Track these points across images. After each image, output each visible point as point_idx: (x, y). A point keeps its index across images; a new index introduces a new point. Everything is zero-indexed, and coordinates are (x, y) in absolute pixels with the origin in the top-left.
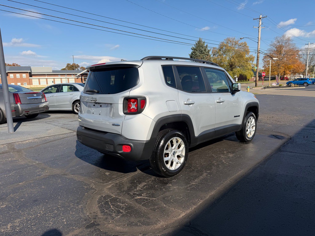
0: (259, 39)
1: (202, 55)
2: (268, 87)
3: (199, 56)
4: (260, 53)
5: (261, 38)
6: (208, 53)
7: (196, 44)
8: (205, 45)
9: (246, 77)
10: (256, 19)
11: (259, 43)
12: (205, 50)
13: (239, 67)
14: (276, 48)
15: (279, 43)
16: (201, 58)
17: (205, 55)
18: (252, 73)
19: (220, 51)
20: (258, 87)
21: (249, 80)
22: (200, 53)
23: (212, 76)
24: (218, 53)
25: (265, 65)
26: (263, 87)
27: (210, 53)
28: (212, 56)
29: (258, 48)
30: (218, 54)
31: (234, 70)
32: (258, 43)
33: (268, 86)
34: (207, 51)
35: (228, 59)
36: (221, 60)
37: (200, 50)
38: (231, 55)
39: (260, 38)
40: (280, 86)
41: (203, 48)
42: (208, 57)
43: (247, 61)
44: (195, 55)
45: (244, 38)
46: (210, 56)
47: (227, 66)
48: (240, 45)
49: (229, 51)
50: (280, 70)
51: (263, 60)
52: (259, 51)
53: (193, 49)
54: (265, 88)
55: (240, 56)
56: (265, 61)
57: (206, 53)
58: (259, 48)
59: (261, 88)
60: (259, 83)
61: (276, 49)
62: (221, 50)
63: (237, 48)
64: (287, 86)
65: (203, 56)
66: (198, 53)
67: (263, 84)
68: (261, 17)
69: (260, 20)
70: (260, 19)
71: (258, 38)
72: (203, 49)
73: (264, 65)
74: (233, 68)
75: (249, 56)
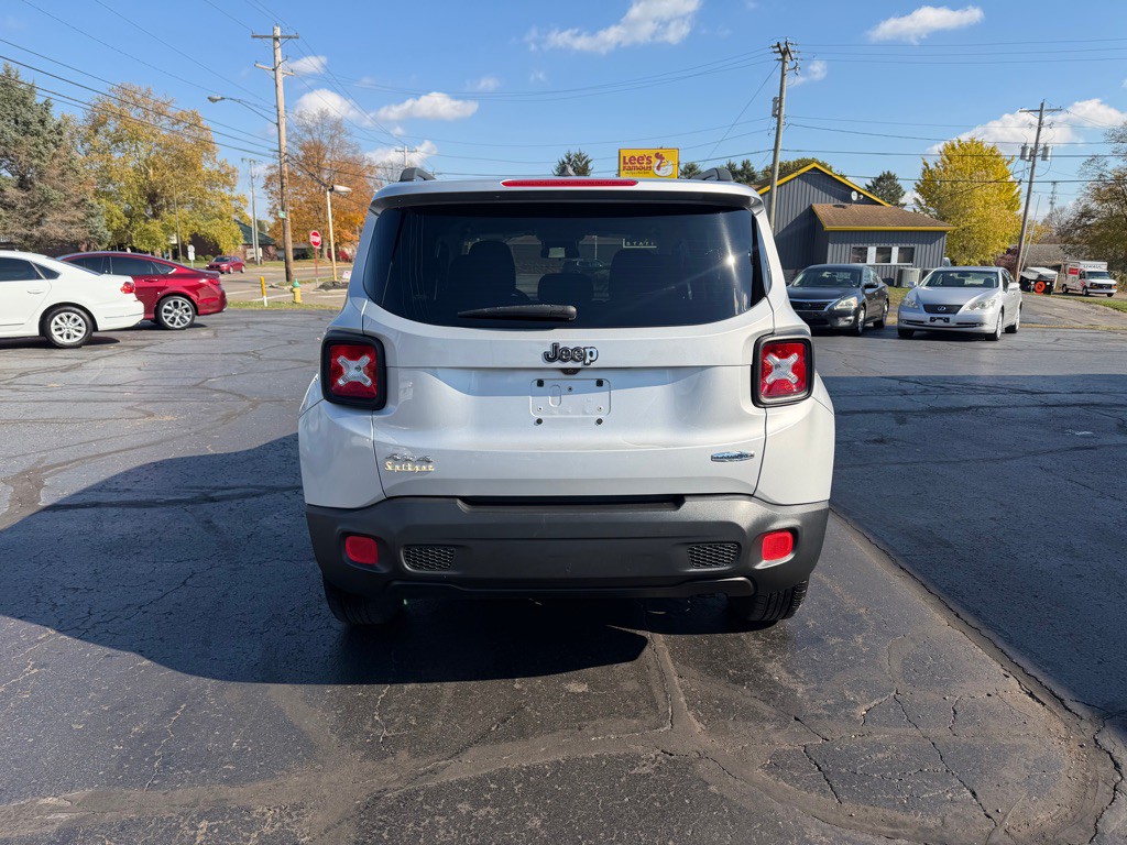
0: (282, 113)
2: (336, 285)
5: (286, 112)
6: (57, 137)
9: (217, 245)
10: (261, 37)
12: (42, 122)
14: (301, 149)
15: (311, 133)
17: (45, 141)
18: (237, 231)
19: (96, 131)
20: (299, 282)
23: (91, 233)
24: (88, 140)
26: (319, 284)
29: (280, 145)
30: (87, 146)
31: (164, 213)
32: (278, 124)
33: (331, 279)
34: (51, 126)
36: (104, 169)
37: (17, 116)
39: (282, 107)
41: (28, 109)
43: (211, 181)
45: (222, 99)
48: (178, 121)
49: (135, 138)
51: (266, 187)
54: (325, 287)
55: (185, 163)
57: (49, 137)
58: (284, 143)
59: (313, 285)
60: (299, 268)
61: (301, 153)
62: (101, 130)
63: (164, 132)
65: (36, 145)
67: (316, 271)
68: (278, 32)
69: (278, 44)
70: (276, 39)
71: (277, 107)
72: (32, 117)
73: (271, 207)
74: (161, 207)
75: (217, 167)
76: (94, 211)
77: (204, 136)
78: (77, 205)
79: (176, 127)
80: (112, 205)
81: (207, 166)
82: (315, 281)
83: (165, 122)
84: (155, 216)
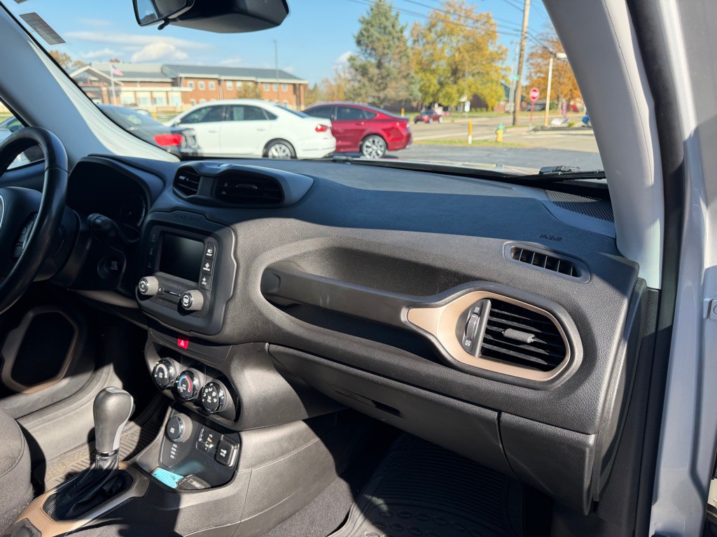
1: (387, 37)
2: (543, 129)
3: (379, 40)
4: (526, 38)
6: (400, 35)
7: (372, 9)
8: (393, 13)
9: (486, 101)
11: (527, 13)
12: (393, 26)
13: (473, 75)
16: (384, 48)
17: (393, 38)
18: (501, 91)
19: (430, 31)
20: (520, 126)
21: (493, 109)
22: (380, 33)
24: (425, 37)
25: (530, 75)
26: (531, 128)
27: (406, 34)
28: (409, 43)
29: (523, 26)
30: (424, 40)
31: (460, 82)
32: (524, 11)
33: (542, 124)
34: (398, 28)
35: (447, 53)
36: (432, 55)
37: (381, 24)
38: (454, 45)
40: (570, 127)
41: (387, 19)
42: (402, 44)
44: (368, 37)
46: (405, 42)
47: (444, 70)
48: (477, 21)
49: (451, 33)
50: (563, 87)
52: (527, 35)
53: (362, 23)
54: (535, 130)
55: (477, 47)
56: (531, 64)
57: (395, 34)
58: (526, 24)
59: (526, 129)
60: (522, 117)
62: (433, 30)
63: (468, 28)
64: (583, 126)
65: (388, 41)
66: (375, 33)
67: (531, 119)
72: (388, 24)
74: (458, 78)
75: (496, 49)
76: (413, 81)
77: (492, 29)
78: (405, 77)
79: (476, 25)
80: (431, 77)
81: (491, 48)
82: (528, 126)
83: (470, 22)
84: (455, 83)
